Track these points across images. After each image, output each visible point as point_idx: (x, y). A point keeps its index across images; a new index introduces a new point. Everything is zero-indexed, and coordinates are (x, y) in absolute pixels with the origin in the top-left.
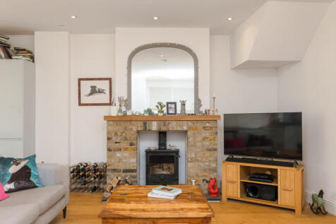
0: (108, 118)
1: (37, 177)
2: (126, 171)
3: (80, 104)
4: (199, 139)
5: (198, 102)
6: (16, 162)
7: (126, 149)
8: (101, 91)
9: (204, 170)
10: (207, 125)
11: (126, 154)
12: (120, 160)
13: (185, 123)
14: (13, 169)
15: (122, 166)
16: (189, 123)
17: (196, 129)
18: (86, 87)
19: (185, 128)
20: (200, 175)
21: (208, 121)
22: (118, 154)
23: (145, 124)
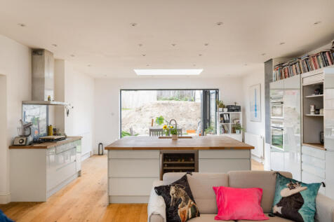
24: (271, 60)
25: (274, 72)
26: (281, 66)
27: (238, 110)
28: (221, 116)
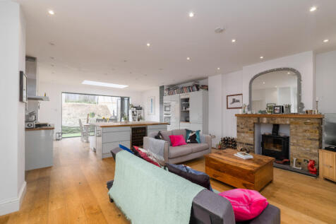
0: (238, 116)
1: (199, 139)
2: (248, 144)
3: (228, 108)
4: (301, 130)
5: (300, 105)
6: (192, 132)
7: (247, 132)
8: (238, 101)
9: (306, 153)
10: (308, 121)
11: (247, 135)
12: (244, 138)
13: (288, 119)
14: (190, 135)
15: (244, 141)
16: (292, 120)
17: (297, 123)
18: (230, 100)
19: (288, 122)
20: (301, 156)
21: (309, 119)
22: (243, 135)
23: (259, 118)
24: (163, 86)
25: (165, 92)
26: (169, 89)
27: (141, 109)
28: (133, 112)
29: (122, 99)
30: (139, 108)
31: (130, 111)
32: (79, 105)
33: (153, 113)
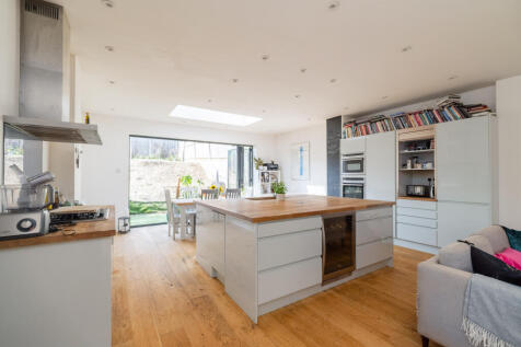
24: (339, 117)
25: (344, 129)
26: (354, 123)
27: (276, 168)
28: (263, 174)
29: (240, 149)
30: (273, 167)
31: (256, 174)
32: (156, 163)
33: (303, 177)
